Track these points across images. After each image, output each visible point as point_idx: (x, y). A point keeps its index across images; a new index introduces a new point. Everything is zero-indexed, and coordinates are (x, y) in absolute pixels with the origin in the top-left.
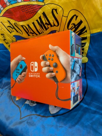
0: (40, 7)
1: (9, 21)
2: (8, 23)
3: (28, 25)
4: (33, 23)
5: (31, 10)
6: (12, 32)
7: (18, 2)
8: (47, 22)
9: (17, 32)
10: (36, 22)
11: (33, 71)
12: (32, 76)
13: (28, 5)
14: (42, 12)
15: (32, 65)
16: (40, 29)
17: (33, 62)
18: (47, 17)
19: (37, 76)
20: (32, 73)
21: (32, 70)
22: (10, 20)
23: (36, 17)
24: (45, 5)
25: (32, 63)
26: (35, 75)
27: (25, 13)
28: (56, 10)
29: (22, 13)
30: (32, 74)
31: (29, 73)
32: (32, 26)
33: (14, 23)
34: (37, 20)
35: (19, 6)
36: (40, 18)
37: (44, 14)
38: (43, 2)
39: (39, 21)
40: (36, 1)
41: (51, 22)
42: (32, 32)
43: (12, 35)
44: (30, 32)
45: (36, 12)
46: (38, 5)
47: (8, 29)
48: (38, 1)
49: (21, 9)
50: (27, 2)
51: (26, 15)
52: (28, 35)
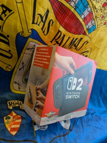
0: (85, 34)
1: (48, 11)
2: (45, 12)
3: (64, 35)
4: (69, 38)
5: (80, 30)
6: (36, 24)
7: (81, 17)
8: (76, 45)
10: (72, 39)
13: (82, 26)
14: (82, 37)
16: (67, 45)
18: (81, 42)
22: (51, 12)
23: (76, 36)
24: (87, 36)
27: (75, 27)
29: (73, 25)
32: (66, 39)
33: (51, 19)
34: (74, 38)
35: (78, 19)
36: (77, 39)
37: (81, 39)
38: (89, 33)
39: (74, 40)
40: (87, 29)
41: (78, 46)
42: (59, 42)
43: (31, 26)
44: (58, 40)
45: (79, 34)
46: (85, 32)
47: (37, 16)
48: (88, 30)
49: (76, 22)
50: (84, 24)
51: (73, 29)
52: (51, 41)
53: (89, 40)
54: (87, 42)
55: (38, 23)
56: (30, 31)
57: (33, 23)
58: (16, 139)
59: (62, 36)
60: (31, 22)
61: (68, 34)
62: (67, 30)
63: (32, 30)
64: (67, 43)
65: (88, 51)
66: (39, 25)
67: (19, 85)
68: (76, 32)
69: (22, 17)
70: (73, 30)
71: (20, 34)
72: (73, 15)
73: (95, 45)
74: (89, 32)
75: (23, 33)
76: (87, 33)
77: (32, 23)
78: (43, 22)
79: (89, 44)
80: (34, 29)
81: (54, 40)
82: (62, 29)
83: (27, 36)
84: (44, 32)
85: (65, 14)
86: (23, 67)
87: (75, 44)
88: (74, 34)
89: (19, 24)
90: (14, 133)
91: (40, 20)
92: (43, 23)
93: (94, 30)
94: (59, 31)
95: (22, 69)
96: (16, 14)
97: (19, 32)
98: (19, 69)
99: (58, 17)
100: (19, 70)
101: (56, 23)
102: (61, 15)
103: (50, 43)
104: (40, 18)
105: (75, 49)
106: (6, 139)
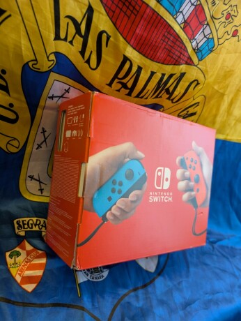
0: (189, 62)
2: (84, 11)
3: (140, 69)
4: (153, 74)
5: (177, 52)
6: (65, 39)
7: (175, 19)
8: (171, 89)
9: (82, 52)
10: (160, 76)
11: (160, 188)
12: (156, 199)
13: (182, 42)
14: (183, 71)
15: (159, 174)
17: (162, 168)
19: (167, 199)
20: (156, 193)
21: (159, 185)
22: (100, 13)
23: (168, 69)
24: (196, 66)
25: (160, 170)
26: (163, 197)
27: (163, 46)
28: (198, 84)
29: (159, 40)
30: (157, 196)
31: (151, 193)
32: (144, 76)
33: (102, 29)
34: (163, 75)
35: (170, 26)
36: (171, 76)
37: (183, 75)
38: (199, 60)
39: (165, 78)
40: (194, 50)
41: (176, 93)
42: (130, 85)
43: (53, 46)
44: (125, 81)
45: (177, 63)
46: (190, 58)
47: (63, 22)
48: (196, 53)
49: (166, 34)
50: (186, 37)
51: (160, 51)
52: (108, 82)
53: (201, 77)
54: (196, 82)
55: (69, 39)
56: (52, 57)
57: (57, 37)
58: (35, 301)
59: (134, 69)
60: (53, 36)
61: (150, 66)
62: (144, 55)
63: (57, 54)
64: (148, 88)
65: (199, 103)
66: (71, 42)
67: (40, 182)
68: (169, 58)
69: (31, 24)
70: (161, 54)
71: (30, 64)
72: (154, 17)
73: (213, 88)
74: (200, 56)
75: (35, 62)
76: (195, 60)
77: (55, 39)
78: (80, 35)
79: (200, 87)
80: (61, 52)
81: (116, 80)
82: (131, 53)
83: (45, 69)
84: (88, 62)
85: (136, 16)
86: (45, 139)
87: (167, 87)
88: (163, 63)
89: (24, 42)
90: (30, 287)
91: (72, 30)
92: (82, 39)
93: (212, 51)
94: (126, 59)
95: (44, 146)
96: (16, 19)
97: (26, 60)
98: (36, 146)
99: (118, 23)
100: (37, 149)
101: (116, 39)
102: (126, 18)
103: (108, 87)
104: (71, 24)
105: (169, 98)
106: (13, 299)
